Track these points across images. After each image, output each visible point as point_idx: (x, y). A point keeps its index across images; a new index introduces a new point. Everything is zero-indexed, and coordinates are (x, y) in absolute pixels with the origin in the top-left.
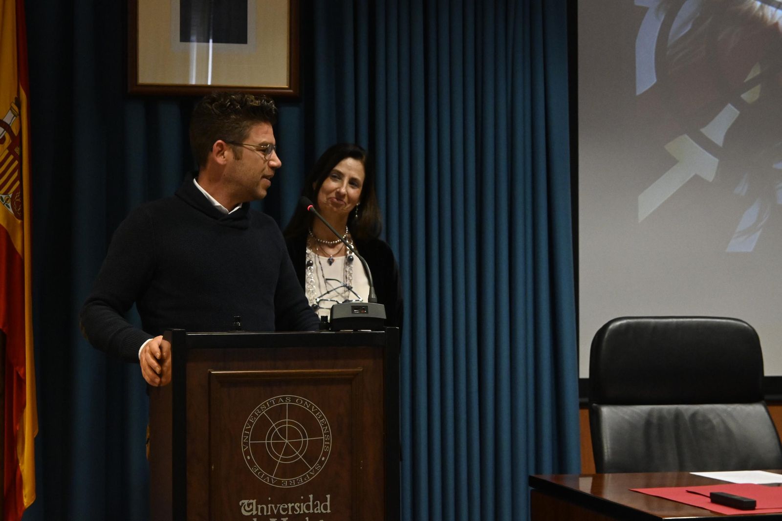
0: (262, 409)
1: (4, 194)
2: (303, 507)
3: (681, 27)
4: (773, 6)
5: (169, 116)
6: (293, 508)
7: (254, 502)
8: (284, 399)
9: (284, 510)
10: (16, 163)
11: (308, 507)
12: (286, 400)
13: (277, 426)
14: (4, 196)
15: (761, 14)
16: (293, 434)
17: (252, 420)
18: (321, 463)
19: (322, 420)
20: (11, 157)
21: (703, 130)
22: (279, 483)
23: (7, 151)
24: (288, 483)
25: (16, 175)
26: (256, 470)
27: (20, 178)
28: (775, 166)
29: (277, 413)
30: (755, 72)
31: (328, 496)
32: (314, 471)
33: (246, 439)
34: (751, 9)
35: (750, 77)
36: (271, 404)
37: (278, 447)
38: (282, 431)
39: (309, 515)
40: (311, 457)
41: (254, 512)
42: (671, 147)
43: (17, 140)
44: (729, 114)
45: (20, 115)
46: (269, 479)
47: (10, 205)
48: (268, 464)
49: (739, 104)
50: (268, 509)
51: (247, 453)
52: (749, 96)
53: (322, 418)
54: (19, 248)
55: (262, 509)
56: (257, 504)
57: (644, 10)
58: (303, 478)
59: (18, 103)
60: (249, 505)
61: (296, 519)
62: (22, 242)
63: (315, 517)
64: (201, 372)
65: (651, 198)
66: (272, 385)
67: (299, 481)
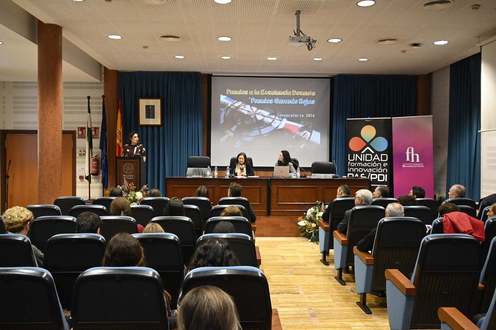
0: (126, 165)
1: (119, 139)
3: (227, 114)
5: (144, 129)
12: (128, 164)
13: (127, 167)
16: (129, 168)
17: (124, 166)
19: (132, 166)
20: (120, 135)
21: (231, 129)
24: (128, 173)
27: (121, 137)
29: (127, 165)
31: (133, 175)
32: (131, 172)
33: (124, 168)
34: (239, 110)
35: (239, 121)
37: (127, 169)
40: (131, 170)
42: (226, 132)
43: (120, 133)
44: (235, 126)
48: (126, 171)
49: (237, 125)
50: (126, 176)
52: (239, 124)
57: (222, 111)
59: (121, 128)
60: (124, 175)
61: (129, 177)
62: (121, 146)
63: (131, 177)
64: (119, 161)
65: (223, 139)
66: (126, 162)
67: (130, 173)
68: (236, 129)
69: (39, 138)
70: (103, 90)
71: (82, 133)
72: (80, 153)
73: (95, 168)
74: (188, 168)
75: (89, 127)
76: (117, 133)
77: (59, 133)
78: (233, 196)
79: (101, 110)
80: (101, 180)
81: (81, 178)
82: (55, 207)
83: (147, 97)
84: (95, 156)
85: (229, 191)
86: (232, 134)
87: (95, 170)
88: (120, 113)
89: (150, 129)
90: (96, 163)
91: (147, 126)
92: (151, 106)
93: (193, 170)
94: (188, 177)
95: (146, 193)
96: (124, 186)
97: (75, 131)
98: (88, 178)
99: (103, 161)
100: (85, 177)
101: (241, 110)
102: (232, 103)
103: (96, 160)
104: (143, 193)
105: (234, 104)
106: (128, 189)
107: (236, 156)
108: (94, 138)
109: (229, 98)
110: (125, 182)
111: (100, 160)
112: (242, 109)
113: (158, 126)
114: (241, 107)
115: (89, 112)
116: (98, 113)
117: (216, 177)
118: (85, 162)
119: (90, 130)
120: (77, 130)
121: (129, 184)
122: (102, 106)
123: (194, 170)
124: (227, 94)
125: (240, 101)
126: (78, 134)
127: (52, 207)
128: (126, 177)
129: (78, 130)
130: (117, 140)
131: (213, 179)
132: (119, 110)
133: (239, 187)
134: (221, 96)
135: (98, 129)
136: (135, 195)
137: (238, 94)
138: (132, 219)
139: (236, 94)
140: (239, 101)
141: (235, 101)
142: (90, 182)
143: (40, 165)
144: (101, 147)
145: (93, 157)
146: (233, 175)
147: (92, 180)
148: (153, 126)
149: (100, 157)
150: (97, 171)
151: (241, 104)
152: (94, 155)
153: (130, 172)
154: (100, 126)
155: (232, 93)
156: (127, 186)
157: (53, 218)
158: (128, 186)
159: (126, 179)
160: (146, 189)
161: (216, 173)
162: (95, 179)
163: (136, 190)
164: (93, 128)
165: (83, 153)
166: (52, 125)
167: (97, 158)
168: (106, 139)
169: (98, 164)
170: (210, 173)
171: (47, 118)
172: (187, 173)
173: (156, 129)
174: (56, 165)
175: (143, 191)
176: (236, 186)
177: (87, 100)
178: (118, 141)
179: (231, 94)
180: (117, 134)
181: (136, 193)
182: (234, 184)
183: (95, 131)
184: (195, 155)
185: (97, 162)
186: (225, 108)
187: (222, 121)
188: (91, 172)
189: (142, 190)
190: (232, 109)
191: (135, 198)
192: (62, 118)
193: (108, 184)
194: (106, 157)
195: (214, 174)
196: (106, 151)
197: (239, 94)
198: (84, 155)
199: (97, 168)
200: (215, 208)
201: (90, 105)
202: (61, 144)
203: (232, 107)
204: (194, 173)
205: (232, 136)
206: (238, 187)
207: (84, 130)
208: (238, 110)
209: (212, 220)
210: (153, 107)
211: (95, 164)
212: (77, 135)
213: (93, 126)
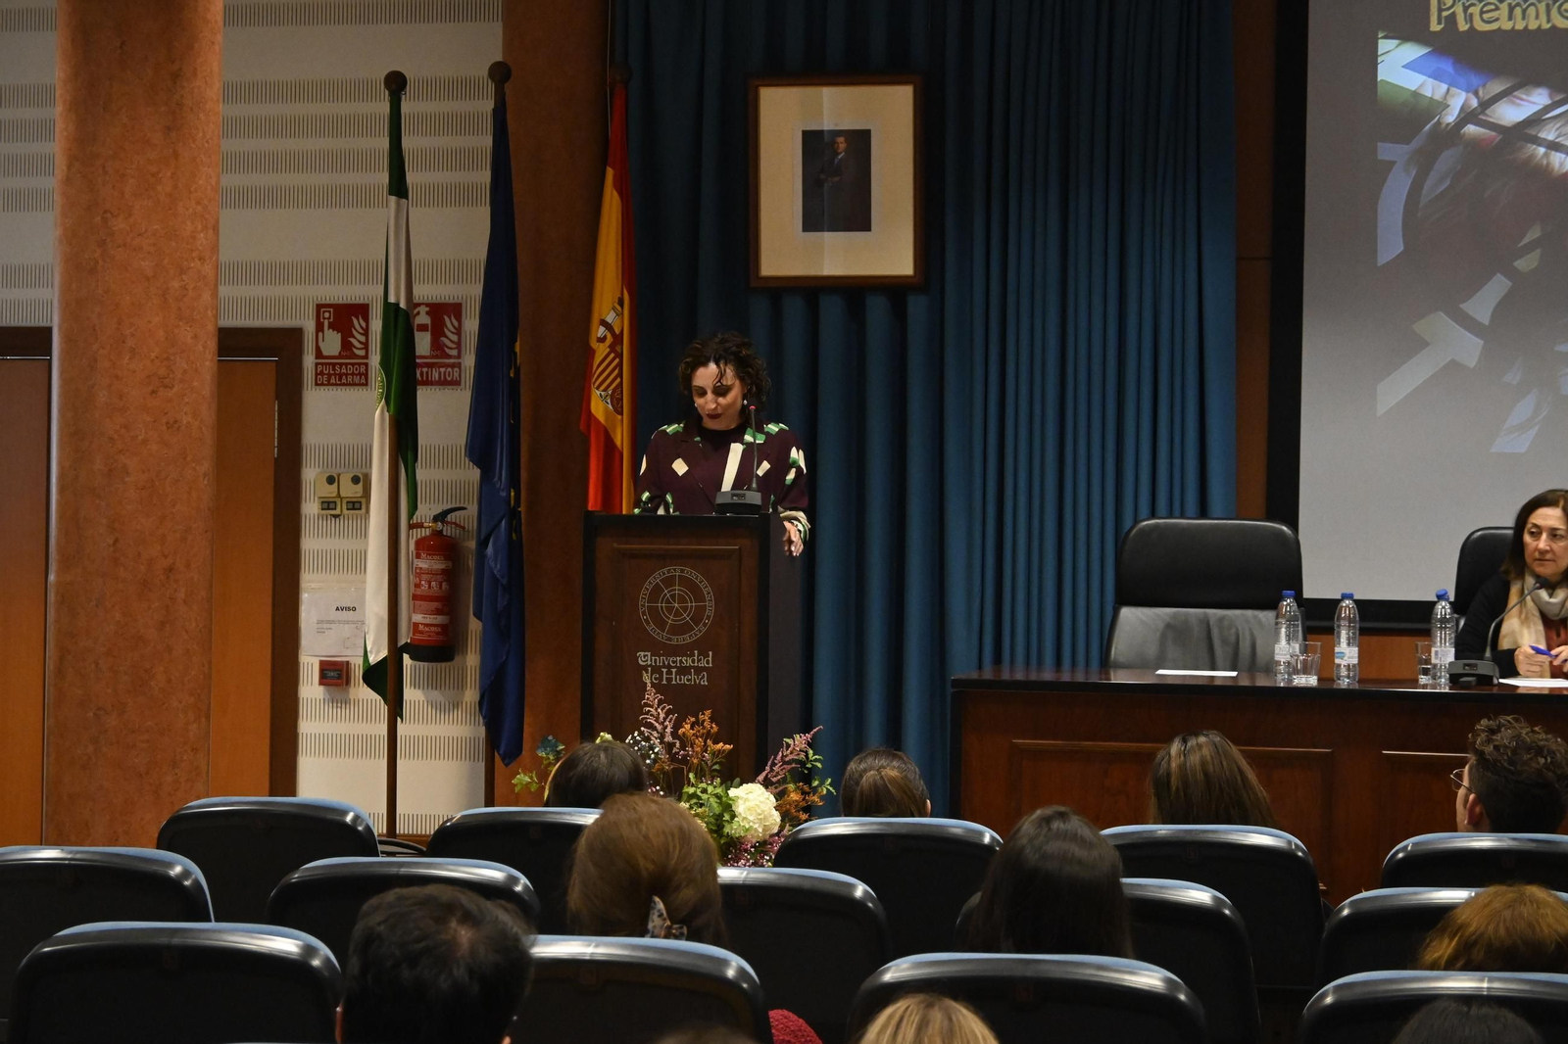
0: (656, 578)
1: (604, 390)
2: (689, 660)
3: (1436, 184)
4: (1561, 152)
5: (794, 309)
6: (681, 660)
7: (649, 654)
8: (675, 570)
9: (673, 662)
10: (617, 360)
11: (693, 661)
12: (676, 571)
13: (669, 592)
14: (603, 393)
15: (1545, 162)
16: (682, 600)
17: (648, 586)
18: (705, 625)
19: (706, 589)
20: (612, 355)
21: (1461, 306)
22: (670, 639)
23: (608, 350)
24: (677, 640)
25: (616, 372)
26: (651, 628)
27: (620, 375)
28: (1558, 348)
29: (669, 582)
30: (1534, 234)
31: (710, 653)
32: (699, 631)
33: (643, 603)
34: (1532, 156)
35: (1526, 240)
36: (664, 574)
37: (670, 609)
38: (673, 596)
39: (693, 667)
40: (697, 619)
41: (649, 663)
42: (1421, 327)
43: (618, 339)
44: (1497, 287)
45: (622, 314)
46: (661, 636)
47: (609, 401)
48: (661, 624)
49: (1511, 273)
50: (660, 661)
51: (644, 614)
52: (1526, 264)
53: (706, 587)
54: (618, 442)
55: (656, 660)
56: (651, 656)
58: (690, 636)
59: (621, 302)
60: (645, 656)
61: (683, 671)
62: (621, 437)
63: (698, 670)
64: (608, 546)
65: (1397, 388)
66: (665, 558)
67: (686, 639)
68: (1502, 308)
69: (62, 373)
70: (500, 23)
71: (346, 345)
72: (330, 491)
73: (435, 605)
74: (1126, 612)
75: (392, 299)
76: (594, 344)
77: (195, 337)
78: (1496, 827)
79: (485, 177)
80: (471, 695)
81: (334, 674)
82: (171, 865)
83: (814, 70)
84: (436, 519)
85: (1466, 782)
86: (1469, 349)
87: (430, 619)
88: (615, 193)
89: (832, 311)
90: (443, 566)
91: (813, 290)
92: (841, 139)
93: (1161, 626)
94: (1119, 678)
95: (804, 793)
96: (647, 739)
97: (296, 334)
98: (384, 678)
99: (490, 550)
100: (358, 672)
101: (1542, 150)
102: (1474, 103)
103: (441, 545)
104: (779, 796)
105: (1486, 105)
106: (673, 758)
107: (1507, 520)
108: (427, 383)
109: (1447, 66)
110: (655, 710)
111: (472, 544)
112: (1554, 146)
113: (892, 289)
114: (1549, 134)
115: (398, 187)
116: (459, 196)
117: (1344, 683)
118: (359, 563)
119: (398, 320)
120: (309, 326)
121: (677, 726)
122: (487, 141)
123: (1168, 626)
124: (1435, 27)
125: (1537, 82)
126: (319, 354)
127: (155, 868)
128: (656, 670)
129: (319, 328)
130: (596, 394)
131: (1325, 697)
132: (610, 173)
133: (1552, 753)
134: (1385, 45)
135: (458, 315)
136: (728, 807)
137: (1520, 26)
138: (734, 965)
139: (1507, 26)
140: (1525, 79)
141: (1496, 87)
142: (396, 710)
143: (66, 563)
144: (480, 449)
145: (420, 526)
146: (1485, 667)
147: (411, 694)
148: (855, 291)
149: (473, 525)
150: (444, 627)
151: (1547, 109)
152: (426, 511)
153: (683, 629)
154: (470, 292)
155: (1470, 18)
156: (668, 738)
157: (164, 940)
158: (674, 734)
159: (658, 688)
160: (802, 764)
161: (1347, 653)
162: (431, 683)
163: (735, 772)
164: (423, 310)
165: (350, 490)
166: (148, 279)
167: (448, 531)
168: (514, 386)
169: (451, 576)
170: (1297, 647)
171: (119, 224)
172: (1120, 648)
173: (877, 310)
174: (170, 569)
175: (784, 781)
176: (1522, 746)
177: (384, 107)
178: (599, 406)
179: (1463, 26)
180: (591, 352)
181: (733, 792)
182: (1511, 731)
183: (437, 331)
184: (1177, 511)
185: (447, 558)
186: (1416, 143)
187: (1390, 244)
188: (404, 639)
189: (777, 769)
190: (1474, 144)
191: (727, 830)
192: (216, 229)
193: (527, 720)
194: (510, 529)
195: (1329, 655)
196: (514, 481)
197: (1533, 25)
198: (359, 505)
199: (447, 603)
200: (1367, 907)
201: (407, 143)
202: (208, 414)
203: (1471, 129)
204: (1173, 652)
205: (1472, 363)
206: (1540, 751)
207: (358, 323)
208: (1523, 155)
209: (1348, 995)
210: (861, 141)
211: (430, 572)
212: (309, 360)
213: (424, 291)
